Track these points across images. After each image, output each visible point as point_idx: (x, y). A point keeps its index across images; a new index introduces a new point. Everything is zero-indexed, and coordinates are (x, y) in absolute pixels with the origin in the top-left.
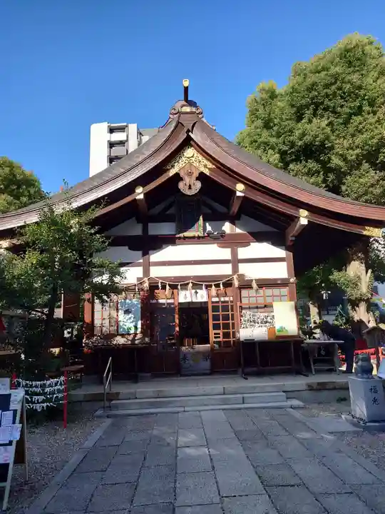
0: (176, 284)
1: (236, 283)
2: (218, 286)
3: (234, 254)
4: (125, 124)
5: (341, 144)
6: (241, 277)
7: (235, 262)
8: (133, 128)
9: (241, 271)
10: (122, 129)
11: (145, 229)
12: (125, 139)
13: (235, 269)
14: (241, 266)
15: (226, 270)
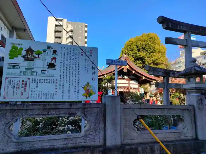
1: (129, 88)
2: (126, 88)
3: (129, 82)
4: (62, 19)
5: (147, 59)
7: (129, 84)
8: (65, 21)
12: (62, 24)
14: (130, 85)
15: (127, 85)
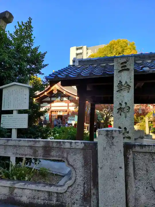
0: (56, 111)
2: (64, 111)
3: (68, 105)
4: (82, 46)
6: (69, 110)
8: (85, 47)
9: (69, 108)
10: (81, 48)
11: (51, 99)
12: (82, 52)
13: (68, 108)
15: (66, 108)
